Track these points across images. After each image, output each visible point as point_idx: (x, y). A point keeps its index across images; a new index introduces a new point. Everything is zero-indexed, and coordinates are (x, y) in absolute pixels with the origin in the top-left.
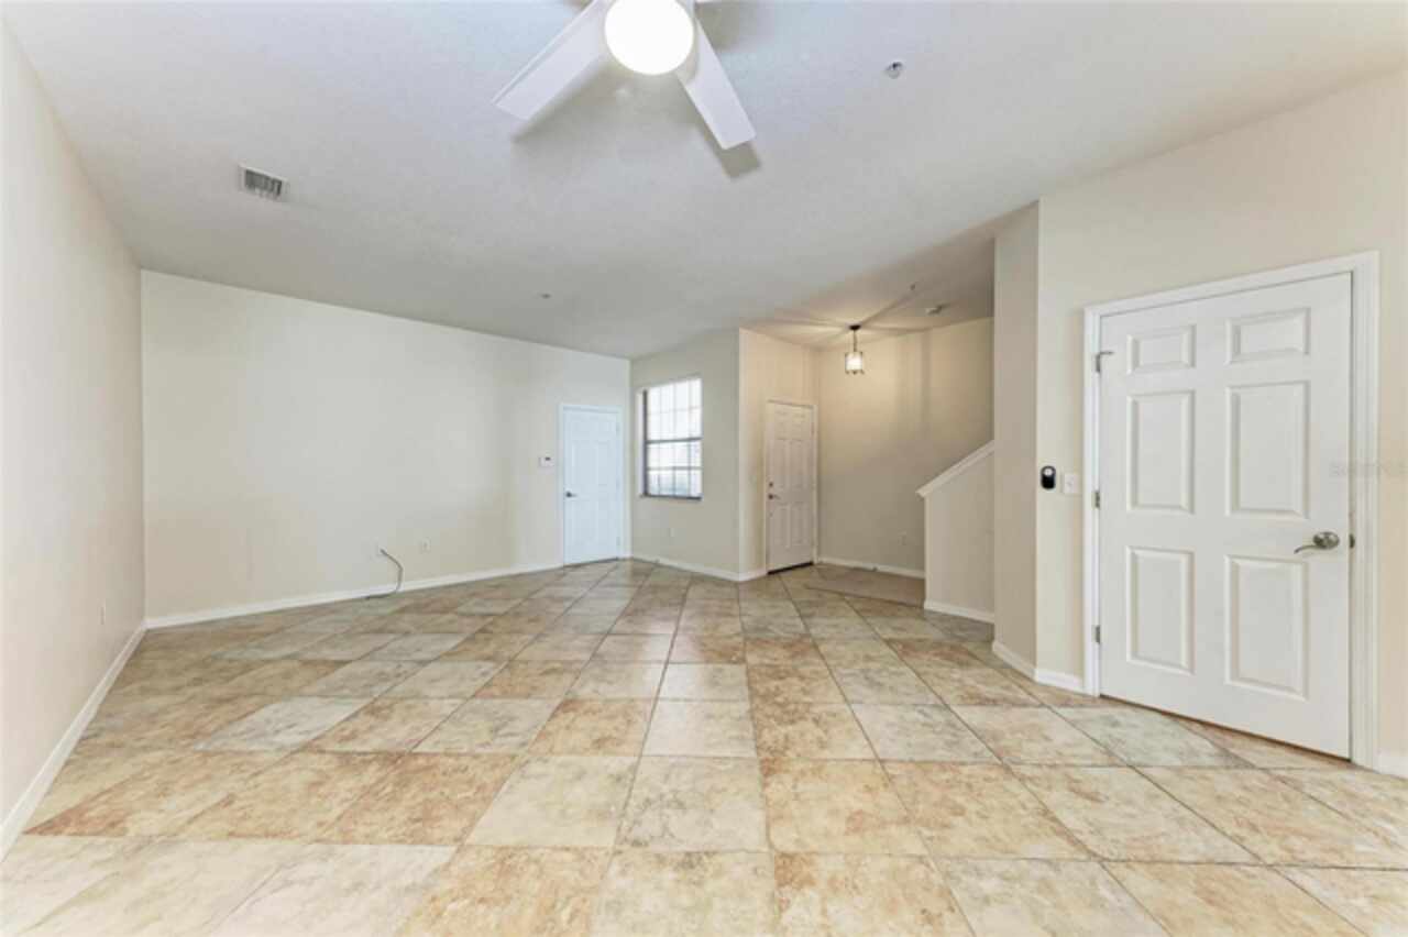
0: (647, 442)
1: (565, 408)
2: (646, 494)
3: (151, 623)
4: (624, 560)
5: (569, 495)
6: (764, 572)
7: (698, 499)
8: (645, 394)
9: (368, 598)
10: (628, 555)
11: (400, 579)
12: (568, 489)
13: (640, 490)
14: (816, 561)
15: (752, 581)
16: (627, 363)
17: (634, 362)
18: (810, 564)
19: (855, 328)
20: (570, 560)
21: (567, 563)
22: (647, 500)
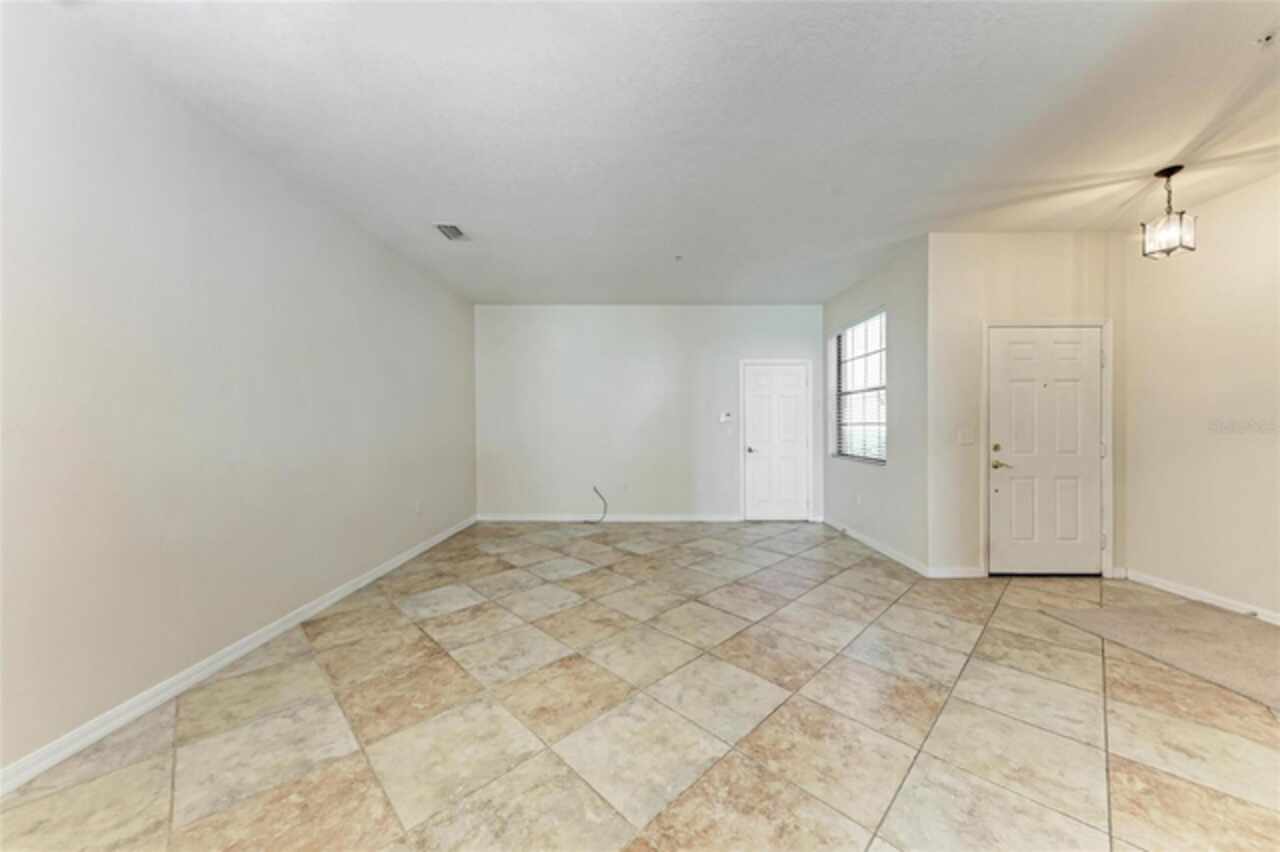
0: (840, 394)
1: (745, 365)
2: (840, 453)
3: (480, 517)
4: (814, 523)
5: (750, 450)
6: (982, 572)
7: (880, 462)
8: (839, 338)
9: (586, 522)
10: (820, 519)
11: (605, 512)
12: (749, 445)
13: (833, 448)
14: (1106, 574)
15: (949, 581)
16: (821, 307)
17: (826, 305)
18: (1099, 576)
19: (1168, 172)
20: (751, 516)
21: (749, 518)
22: (840, 461)
